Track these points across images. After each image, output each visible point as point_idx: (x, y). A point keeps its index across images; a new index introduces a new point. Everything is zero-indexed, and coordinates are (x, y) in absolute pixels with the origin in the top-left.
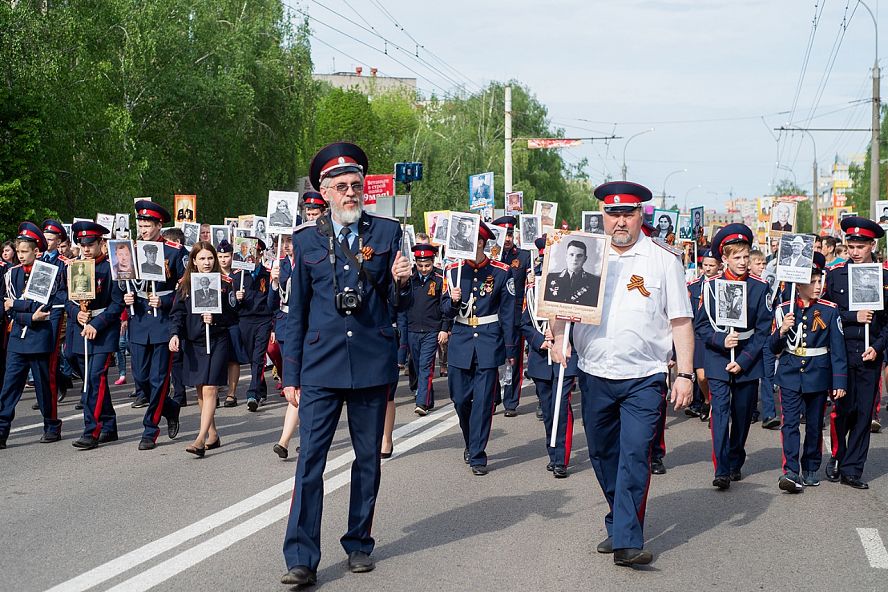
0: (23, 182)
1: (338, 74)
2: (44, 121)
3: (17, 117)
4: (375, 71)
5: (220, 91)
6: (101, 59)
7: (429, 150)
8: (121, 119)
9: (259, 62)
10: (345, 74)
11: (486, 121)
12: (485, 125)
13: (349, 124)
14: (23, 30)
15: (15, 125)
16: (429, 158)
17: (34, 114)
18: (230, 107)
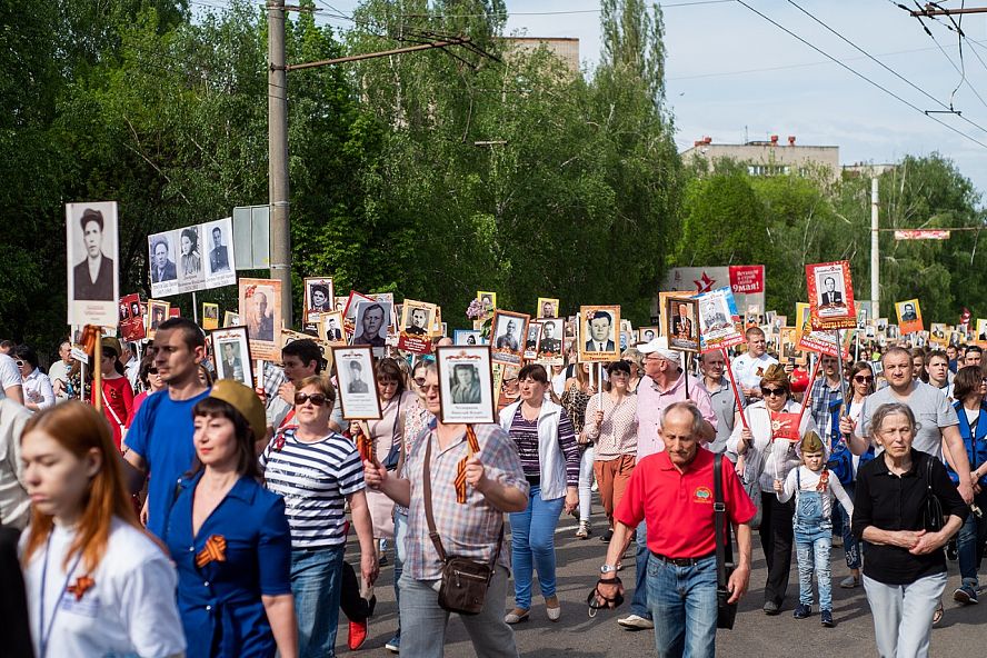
0: (399, 284)
1: (752, 144)
2: (417, 230)
3: (396, 228)
4: (792, 140)
5: (582, 193)
6: (470, 173)
7: (822, 234)
8: (487, 224)
9: (624, 161)
10: (759, 144)
11: (897, 198)
12: (896, 203)
13: (731, 211)
14: (400, 154)
15: (393, 235)
16: (822, 243)
17: (410, 226)
18: (591, 209)
